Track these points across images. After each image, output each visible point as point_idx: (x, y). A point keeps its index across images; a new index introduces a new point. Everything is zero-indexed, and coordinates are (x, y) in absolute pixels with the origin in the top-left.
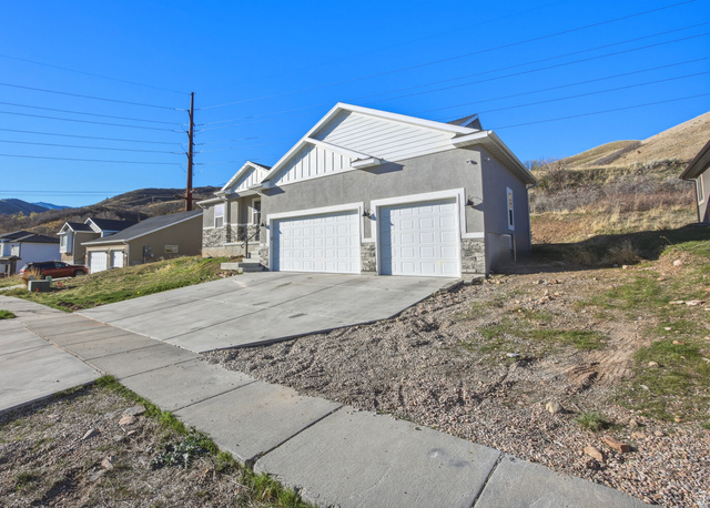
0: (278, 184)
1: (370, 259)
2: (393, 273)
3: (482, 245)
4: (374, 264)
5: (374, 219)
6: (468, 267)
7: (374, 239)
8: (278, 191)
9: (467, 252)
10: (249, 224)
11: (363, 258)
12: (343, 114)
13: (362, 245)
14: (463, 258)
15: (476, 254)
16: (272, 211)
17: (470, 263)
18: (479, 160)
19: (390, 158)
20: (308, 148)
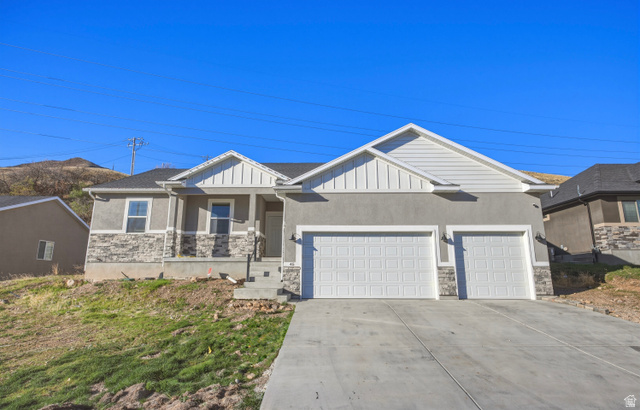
0: (318, 190)
1: (450, 283)
2: (468, 297)
3: (549, 272)
4: (454, 288)
5: (451, 243)
6: (540, 290)
7: (452, 262)
8: (318, 198)
9: (538, 278)
10: (198, 233)
11: (441, 284)
12: (411, 135)
13: (439, 268)
14: (536, 283)
15: (546, 280)
16: (305, 222)
17: (542, 286)
18: (539, 205)
19: (466, 188)
20: (366, 157)
